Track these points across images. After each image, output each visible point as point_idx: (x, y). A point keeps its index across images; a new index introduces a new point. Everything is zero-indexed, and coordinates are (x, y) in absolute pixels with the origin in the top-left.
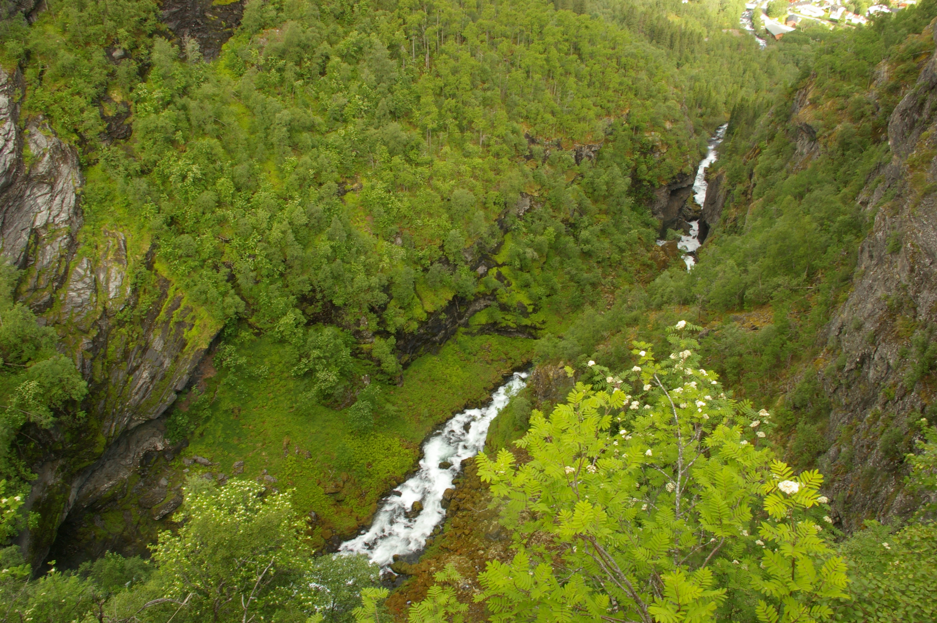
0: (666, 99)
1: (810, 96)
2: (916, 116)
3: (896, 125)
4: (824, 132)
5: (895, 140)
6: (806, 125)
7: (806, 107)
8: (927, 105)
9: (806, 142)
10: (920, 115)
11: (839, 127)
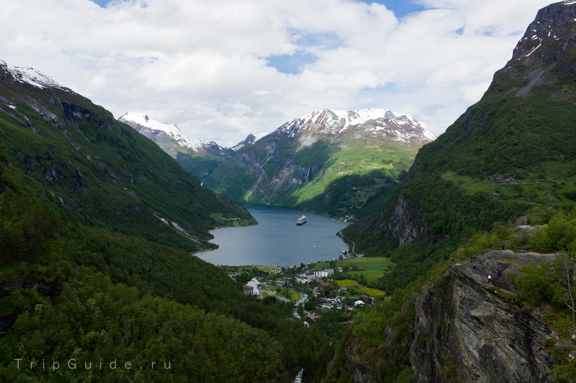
0: (274, 359)
1: (355, 348)
2: (424, 351)
3: (414, 357)
4: (370, 367)
5: (416, 365)
6: (359, 364)
7: (355, 355)
8: (427, 344)
9: (360, 375)
10: (426, 350)
11: (378, 364)
